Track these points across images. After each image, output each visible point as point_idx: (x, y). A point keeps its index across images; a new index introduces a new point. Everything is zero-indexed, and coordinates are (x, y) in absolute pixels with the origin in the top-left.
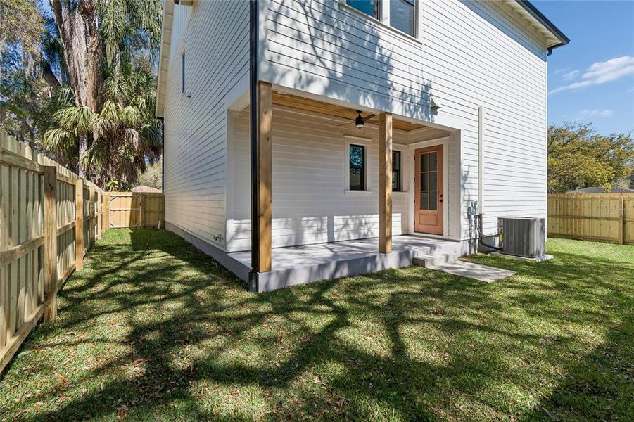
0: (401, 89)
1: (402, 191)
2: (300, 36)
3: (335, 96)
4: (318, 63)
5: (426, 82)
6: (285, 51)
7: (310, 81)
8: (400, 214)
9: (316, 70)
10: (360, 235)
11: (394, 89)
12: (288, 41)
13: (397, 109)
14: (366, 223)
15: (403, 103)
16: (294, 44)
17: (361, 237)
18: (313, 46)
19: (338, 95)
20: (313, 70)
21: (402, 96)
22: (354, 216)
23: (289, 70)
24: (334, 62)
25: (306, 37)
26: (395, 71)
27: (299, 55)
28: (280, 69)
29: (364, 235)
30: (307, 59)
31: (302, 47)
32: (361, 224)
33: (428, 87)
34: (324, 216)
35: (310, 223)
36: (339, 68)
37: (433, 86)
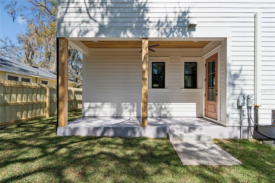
0: (157, 20)
1: (198, 89)
2: (80, 10)
3: (103, 36)
4: (91, 21)
5: (183, 10)
6: (72, 20)
7: (87, 32)
8: (195, 104)
9: (91, 25)
10: (160, 115)
11: (150, 22)
12: (74, 15)
13: (153, 34)
14: (165, 108)
15: (158, 29)
16: (77, 15)
17: (162, 116)
18: (88, 13)
19: (105, 35)
20: (88, 25)
21: (158, 24)
22: (156, 104)
23: (74, 29)
24: (103, 17)
25: (84, 9)
26: (151, 10)
27: (80, 20)
28: (69, 29)
29: (164, 115)
30: (85, 21)
31: (82, 15)
32: (161, 108)
33: (185, 13)
34: (135, 102)
35: (127, 106)
36: (106, 20)
37: (191, 10)
